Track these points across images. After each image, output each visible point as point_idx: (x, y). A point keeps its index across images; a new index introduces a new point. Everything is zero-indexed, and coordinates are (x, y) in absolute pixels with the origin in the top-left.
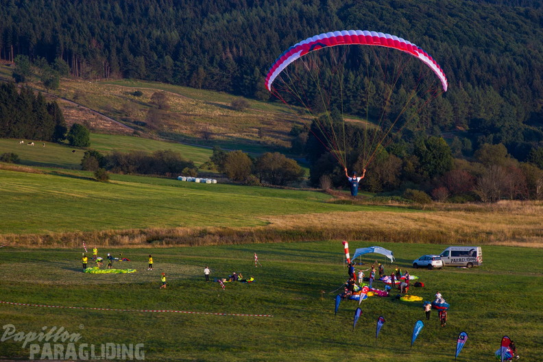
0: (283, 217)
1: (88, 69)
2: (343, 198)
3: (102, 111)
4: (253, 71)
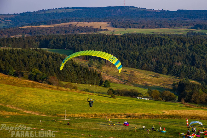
0: (169, 111)
2: (188, 106)
3: (114, 76)
4: (161, 65)
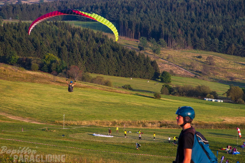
0: (233, 118)
1: (176, 44)
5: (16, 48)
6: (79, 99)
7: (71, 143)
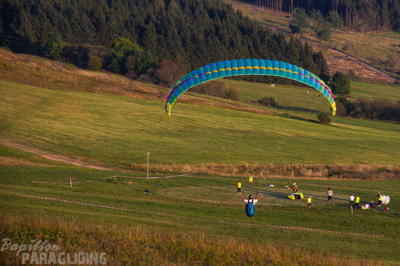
1: (360, 22)
5: (59, 28)
6: (176, 123)
7: (162, 205)
